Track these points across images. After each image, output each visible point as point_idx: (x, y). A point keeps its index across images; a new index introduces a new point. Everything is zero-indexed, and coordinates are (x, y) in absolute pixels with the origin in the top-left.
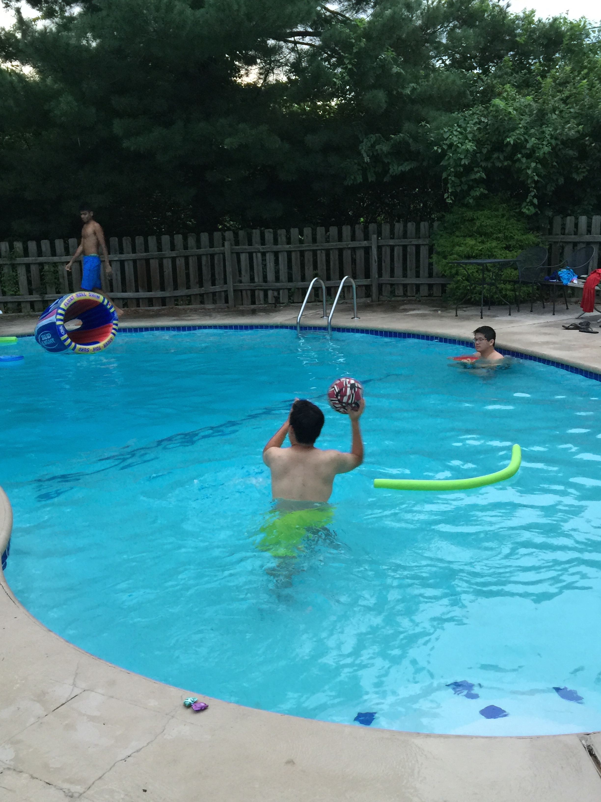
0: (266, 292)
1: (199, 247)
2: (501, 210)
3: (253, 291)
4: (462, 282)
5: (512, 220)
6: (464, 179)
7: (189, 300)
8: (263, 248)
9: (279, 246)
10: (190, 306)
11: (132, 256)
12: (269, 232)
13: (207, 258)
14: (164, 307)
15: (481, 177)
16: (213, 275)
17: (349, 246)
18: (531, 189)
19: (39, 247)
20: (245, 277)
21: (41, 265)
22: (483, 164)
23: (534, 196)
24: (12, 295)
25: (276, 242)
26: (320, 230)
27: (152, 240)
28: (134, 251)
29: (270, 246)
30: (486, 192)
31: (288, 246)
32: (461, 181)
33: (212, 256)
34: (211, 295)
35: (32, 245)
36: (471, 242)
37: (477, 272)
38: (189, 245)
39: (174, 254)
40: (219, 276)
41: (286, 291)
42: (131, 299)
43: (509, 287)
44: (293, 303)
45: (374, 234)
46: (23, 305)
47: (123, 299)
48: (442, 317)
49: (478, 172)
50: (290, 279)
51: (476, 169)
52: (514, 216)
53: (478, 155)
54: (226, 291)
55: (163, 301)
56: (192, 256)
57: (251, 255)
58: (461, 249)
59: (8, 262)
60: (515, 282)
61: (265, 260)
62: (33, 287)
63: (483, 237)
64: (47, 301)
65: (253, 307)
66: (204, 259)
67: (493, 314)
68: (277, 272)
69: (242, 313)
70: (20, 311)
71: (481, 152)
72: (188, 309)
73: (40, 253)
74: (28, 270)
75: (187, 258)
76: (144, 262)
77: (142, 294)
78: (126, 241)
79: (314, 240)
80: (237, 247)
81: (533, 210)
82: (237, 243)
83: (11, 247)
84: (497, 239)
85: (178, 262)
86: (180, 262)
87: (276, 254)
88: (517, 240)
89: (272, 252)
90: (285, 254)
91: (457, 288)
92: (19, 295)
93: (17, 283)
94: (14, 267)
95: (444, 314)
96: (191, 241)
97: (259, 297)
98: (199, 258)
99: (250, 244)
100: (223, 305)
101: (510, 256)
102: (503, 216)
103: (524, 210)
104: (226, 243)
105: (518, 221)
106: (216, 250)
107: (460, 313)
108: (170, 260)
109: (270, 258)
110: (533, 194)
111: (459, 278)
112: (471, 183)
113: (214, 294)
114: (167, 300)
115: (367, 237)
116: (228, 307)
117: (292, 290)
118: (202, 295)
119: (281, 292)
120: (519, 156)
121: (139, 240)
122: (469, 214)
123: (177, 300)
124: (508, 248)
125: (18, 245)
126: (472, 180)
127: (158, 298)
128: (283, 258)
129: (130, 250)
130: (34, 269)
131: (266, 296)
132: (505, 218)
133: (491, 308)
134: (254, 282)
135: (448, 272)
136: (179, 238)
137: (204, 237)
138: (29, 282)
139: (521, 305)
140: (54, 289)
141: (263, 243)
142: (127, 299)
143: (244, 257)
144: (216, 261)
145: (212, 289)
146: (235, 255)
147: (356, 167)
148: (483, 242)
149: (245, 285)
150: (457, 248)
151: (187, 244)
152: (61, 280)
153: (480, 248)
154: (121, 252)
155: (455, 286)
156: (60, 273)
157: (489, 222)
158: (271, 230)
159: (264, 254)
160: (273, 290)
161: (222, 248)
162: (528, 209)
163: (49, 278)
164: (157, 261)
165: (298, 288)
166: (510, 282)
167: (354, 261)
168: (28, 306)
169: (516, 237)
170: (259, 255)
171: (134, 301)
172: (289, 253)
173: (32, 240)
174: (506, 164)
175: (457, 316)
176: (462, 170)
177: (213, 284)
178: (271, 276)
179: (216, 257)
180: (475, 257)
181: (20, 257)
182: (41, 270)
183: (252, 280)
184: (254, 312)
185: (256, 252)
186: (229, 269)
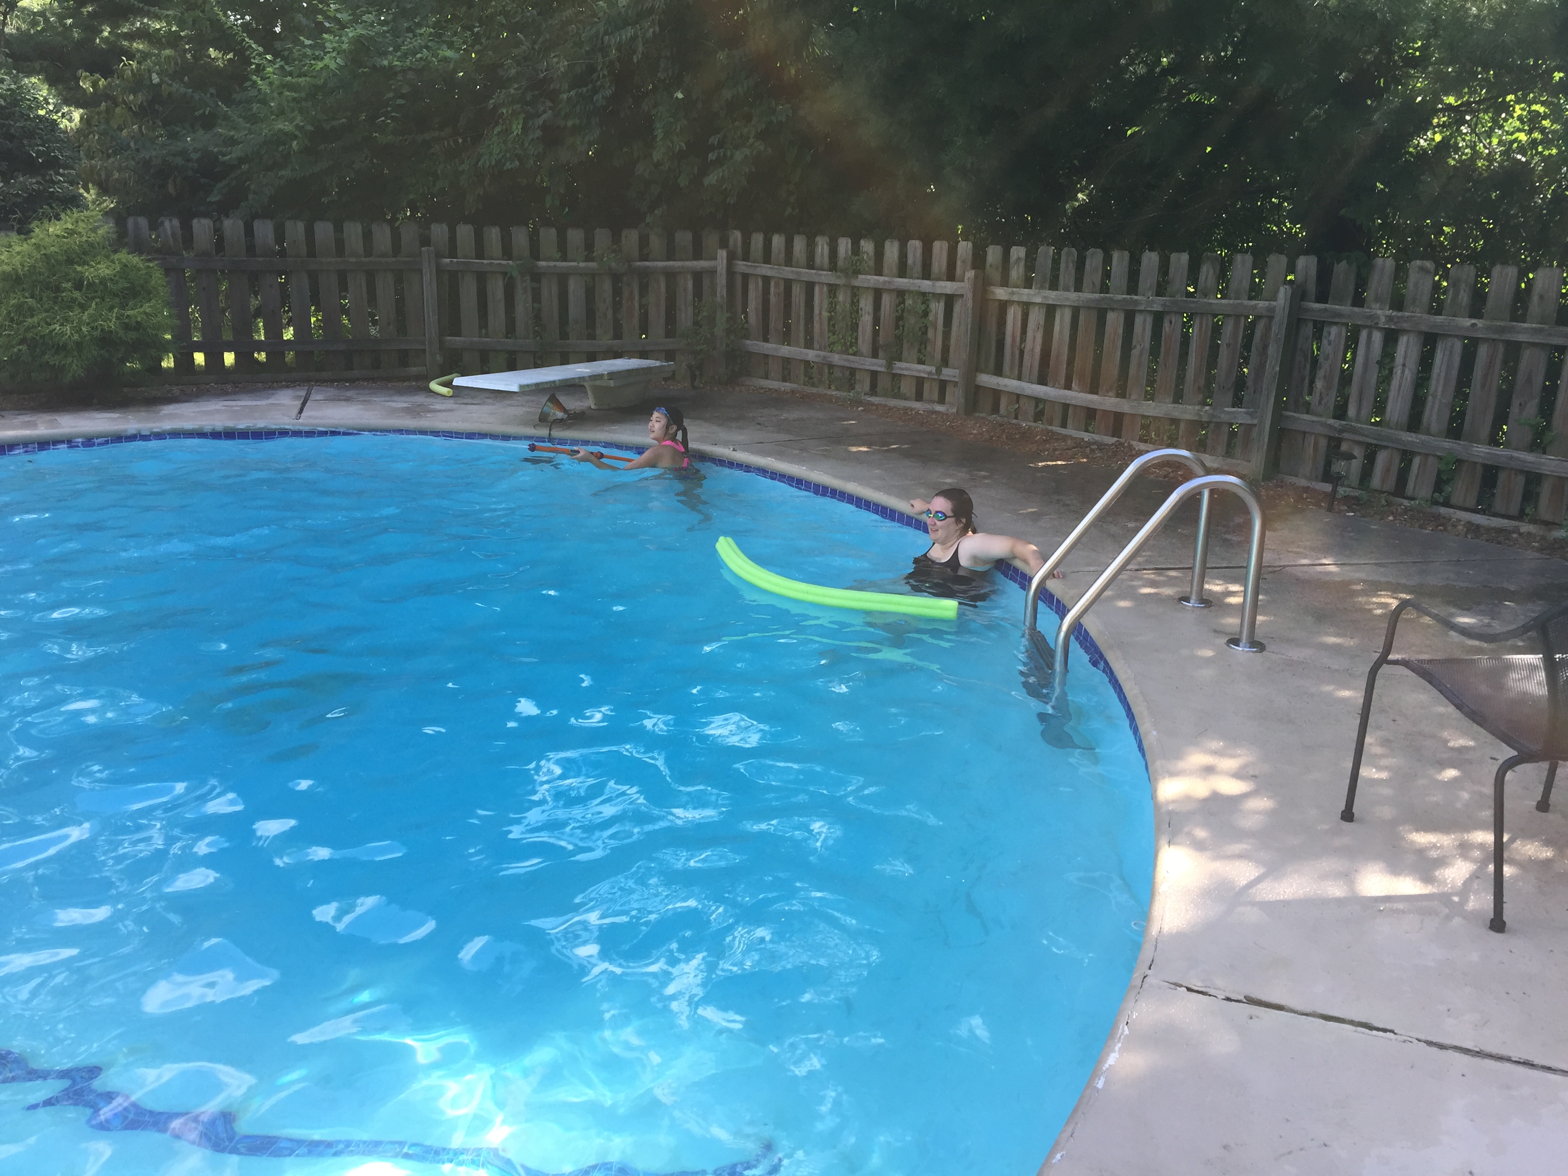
1: (1223, 293)
7: (1172, 431)
8: (1394, 319)
11: (1073, 297)
19: (879, 253)
20: (1323, 399)
21: (901, 294)
27: (1120, 262)
28: (1078, 286)
35: (890, 249)
39: (1158, 304)
40: (1254, 383)
42: (1052, 403)
47: (1038, 400)
50: (1455, 430)
57: (1353, 332)
61: (1392, 355)
62: (881, 341)
68: (1418, 402)
73: (902, 270)
74: (877, 304)
76: (1094, 314)
77: (1078, 397)
80: (1319, 306)
82: (1323, 293)
83: (856, 249)
87: (1429, 343)
90: (1458, 346)
92: (855, 354)
93: (855, 328)
94: (855, 293)
96: (1208, 273)
99: (1359, 299)
108: (1150, 319)
109: (1407, 351)
118: (1203, 426)
119: (1417, 462)
121: (1094, 258)
125: (869, 247)
128: (1447, 357)
129: (1071, 283)
130: (887, 300)
136: (1179, 259)
137: (1242, 265)
138: (876, 330)
140: (914, 353)
144: (1257, 339)
146: (1309, 329)
152: (930, 334)
154: (1054, 283)
156: (931, 317)
163: (911, 325)
164: (1122, 317)
170: (1378, 337)
171: (1058, 410)
172: (1470, 345)
173: (869, 236)
181: (867, 272)
182: (899, 307)
185: (1370, 327)
186: (1273, 367)
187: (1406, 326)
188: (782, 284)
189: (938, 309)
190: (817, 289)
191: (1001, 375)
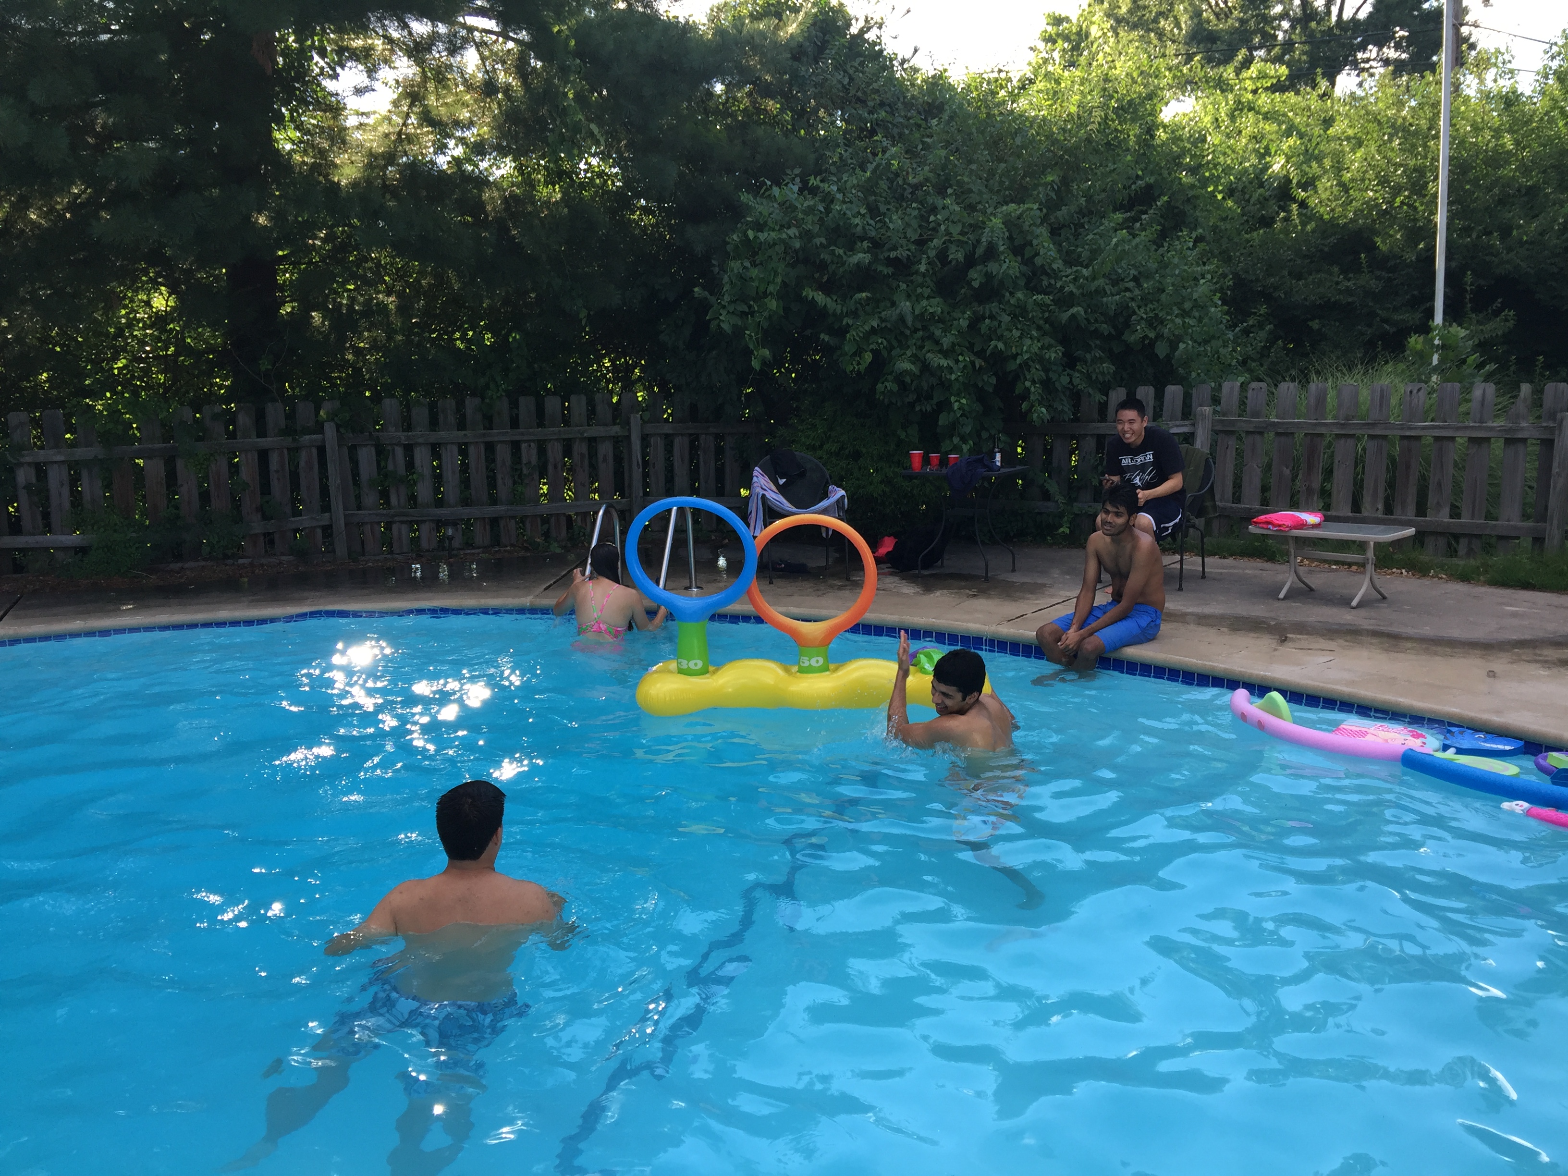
1: (261, 433)
8: (408, 437)
9: (441, 434)
11: (100, 452)
12: (420, 404)
13: (281, 455)
17: (584, 435)
20: (370, 496)
25: (434, 425)
26: (526, 404)
29: (422, 433)
31: (461, 433)
33: (294, 452)
34: (291, 536)
38: (239, 428)
39: (202, 448)
40: (309, 495)
45: (633, 412)
50: (466, 500)
54: (327, 527)
55: (176, 552)
56: (246, 451)
57: (380, 449)
61: (413, 461)
66: (274, 458)
68: (438, 486)
75: (233, 456)
79: (515, 423)
85: (212, 465)
86: (218, 465)
89: (427, 444)
90: (456, 449)
96: (244, 420)
97: (400, 537)
104: (327, 426)
106: (303, 439)
109: (422, 456)
114: (186, 549)
115: (617, 419)
118: (269, 536)
128: (450, 458)
129: (95, 438)
134: (389, 508)
137: (275, 412)
141: (407, 426)
143: (365, 455)
144: (302, 462)
145: (293, 522)
146: (346, 452)
149: (370, 512)
151: (234, 425)
158: (424, 400)
160: (430, 523)
161: (317, 437)
164: (162, 463)
167: (593, 465)
170: (400, 451)
172: (463, 448)
177: (297, 512)
178: (424, 494)
179: (304, 456)
185: (393, 445)
186: (334, 481)
187: (420, 440)
191: (21, 534)
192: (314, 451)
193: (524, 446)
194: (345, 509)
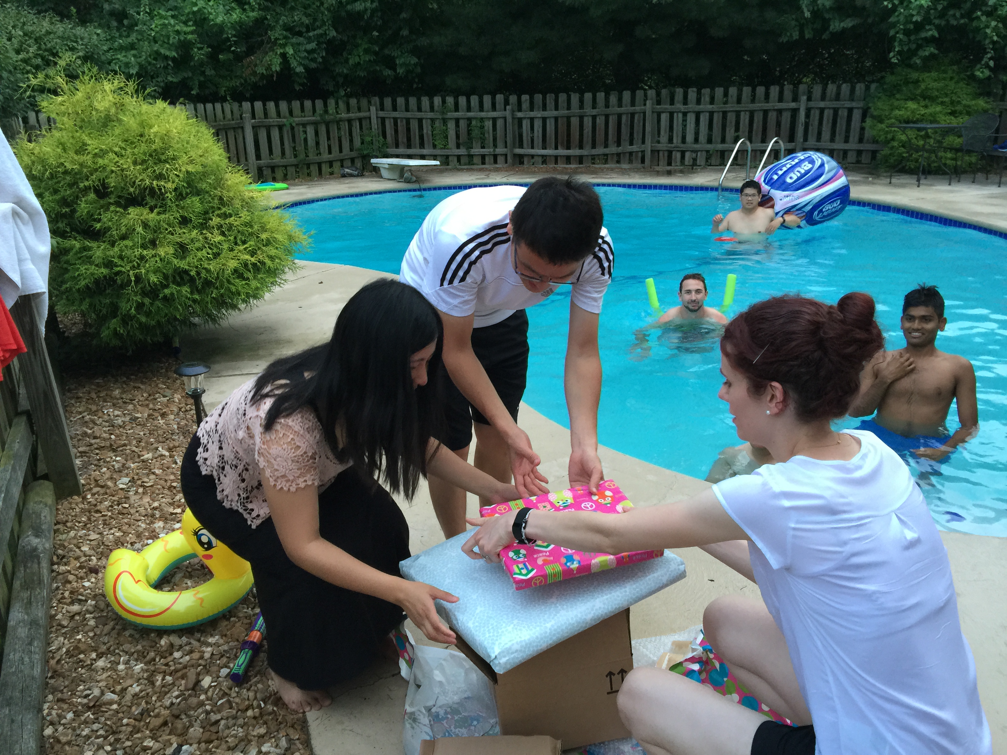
0: (683, 153)
1: (620, 106)
2: (950, 72)
3: (670, 152)
4: (897, 149)
5: (961, 84)
6: (913, 38)
7: (605, 158)
8: (685, 108)
9: (701, 106)
10: (606, 166)
11: (555, 113)
12: (693, 91)
13: (627, 117)
14: (581, 166)
15: (933, 36)
16: (632, 134)
17: (776, 108)
18: (988, 50)
19: (468, 101)
20: (664, 138)
21: (469, 119)
22: (937, 22)
23: (990, 59)
24: (441, 148)
25: (699, 102)
26: (747, 90)
27: (575, 98)
28: (557, 109)
29: (692, 106)
30: (936, 52)
31: (711, 106)
32: (910, 40)
33: (633, 115)
34: (628, 155)
35: (462, 100)
36: (912, 105)
37: (916, 138)
38: (611, 104)
39: (594, 112)
40: (637, 136)
41: (704, 154)
42: (550, 156)
43: (949, 155)
44: (710, 165)
45: (803, 95)
46: (450, 158)
47: (543, 156)
48: (873, 184)
49: (930, 30)
50: (710, 141)
51: (928, 27)
52: (964, 79)
53: (932, 11)
54: (643, 152)
55: (580, 160)
56: (612, 114)
57: (671, 114)
58: (901, 113)
59: (440, 117)
60: (957, 150)
61: (686, 121)
62: (461, 141)
63: (927, 101)
64: (472, 155)
65: (669, 168)
66: (624, 118)
67: (928, 183)
68: (697, 134)
69: (658, 174)
70: (448, 165)
71: (935, 9)
72: (605, 168)
73: (469, 109)
74: (457, 125)
75: (607, 116)
76: (565, 119)
77: (562, 152)
78: (550, 98)
79: (739, 101)
80: (658, 107)
81: (987, 73)
82: (659, 103)
83: (444, 102)
84: (942, 103)
85: (598, 120)
86: (600, 121)
87: (698, 115)
88: (965, 106)
89: (694, 112)
90: (708, 114)
91: (890, 154)
92: (448, 149)
93: (446, 137)
94: (445, 121)
95: (876, 181)
96: (613, 99)
97: (676, 158)
98: (620, 116)
99: (672, 103)
100: (640, 166)
101: (954, 122)
102: (952, 78)
103: (978, 73)
104: (648, 103)
105: (967, 85)
106: (637, 108)
107: (894, 180)
108: (590, 119)
109: (691, 118)
110: (989, 55)
111: (895, 144)
112: (920, 42)
113: (631, 153)
114: (584, 158)
115: (795, 99)
116: (644, 168)
117: (711, 152)
118: (618, 155)
119: (699, 154)
120: (979, 13)
121: (563, 97)
122: (915, 75)
123: (593, 158)
124: (953, 113)
125: (450, 100)
126: (922, 39)
127: (575, 156)
128: (704, 119)
129: (553, 108)
130: (462, 124)
131: (683, 157)
132: (953, 81)
133: (928, 177)
134: (672, 143)
135: (883, 137)
136: (601, 96)
137: (627, 95)
138: (458, 137)
139: (963, 176)
140: (479, 145)
141: (685, 102)
142: (546, 156)
143: (664, 117)
144: (636, 121)
145: (630, 148)
146: (655, 115)
147: (793, 23)
148: (926, 107)
149: (664, 145)
150: (897, 112)
151: (609, 102)
152: (486, 135)
153: (922, 113)
154: (544, 108)
155: (889, 152)
156: (486, 128)
157: (935, 85)
158: (695, 89)
159: (685, 114)
160: (692, 151)
161: (643, 107)
162: (982, 72)
163: (476, 132)
164: (578, 119)
165: (717, 151)
166: (951, 149)
167: (779, 124)
168: (455, 159)
169: (964, 102)
170: (680, 115)
171: (553, 159)
172: (711, 114)
173: (463, 95)
174: (962, 21)
175: (890, 183)
176: (912, 27)
177: (631, 144)
178: (690, 138)
179: (636, 117)
180: (914, 122)
181: (451, 111)
182: (469, 125)
183: (671, 140)
184: (669, 173)
185: (677, 112)
186: (648, 128)
187: (691, 110)
188: (404, 121)
189: (489, 124)
190: (424, 121)
191: (522, 148)
192: (642, 115)
193: (742, 113)
194: (652, 143)
